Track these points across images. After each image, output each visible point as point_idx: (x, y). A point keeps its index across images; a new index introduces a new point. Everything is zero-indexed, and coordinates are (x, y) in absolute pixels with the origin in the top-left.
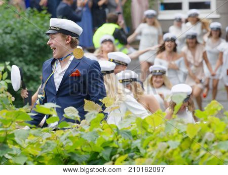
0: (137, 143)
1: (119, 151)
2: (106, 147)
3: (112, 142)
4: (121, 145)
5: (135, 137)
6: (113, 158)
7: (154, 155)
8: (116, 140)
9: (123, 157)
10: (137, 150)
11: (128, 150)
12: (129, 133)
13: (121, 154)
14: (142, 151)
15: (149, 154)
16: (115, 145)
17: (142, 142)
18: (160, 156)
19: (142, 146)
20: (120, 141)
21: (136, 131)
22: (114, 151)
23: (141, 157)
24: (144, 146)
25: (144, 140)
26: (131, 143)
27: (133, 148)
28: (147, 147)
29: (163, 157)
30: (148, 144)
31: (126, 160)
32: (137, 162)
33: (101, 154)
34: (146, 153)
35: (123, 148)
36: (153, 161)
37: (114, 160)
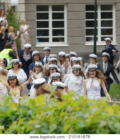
0: (30, 112)
1: (20, 116)
2: (13, 114)
3: (16, 112)
4: (21, 113)
5: (29, 109)
7: (40, 118)
8: (18, 110)
10: (30, 116)
11: (25, 116)
12: (26, 107)
13: (22, 118)
14: (33, 117)
15: (37, 118)
16: (18, 113)
17: (33, 112)
18: (43, 119)
19: (32, 114)
20: (20, 111)
21: (29, 106)
22: (18, 116)
23: (32, 119)
25: (33, 111)
26: (27, 112)
27: (27, 115)
28: (35, 115)
29: (45, 120)
30: (36, 112)
31: (24, 121)
32: (30, 122)
33: (10, 118)
34: (35, 118)
35: (23, 115)
36: (38, 121)
37: (18, 120)
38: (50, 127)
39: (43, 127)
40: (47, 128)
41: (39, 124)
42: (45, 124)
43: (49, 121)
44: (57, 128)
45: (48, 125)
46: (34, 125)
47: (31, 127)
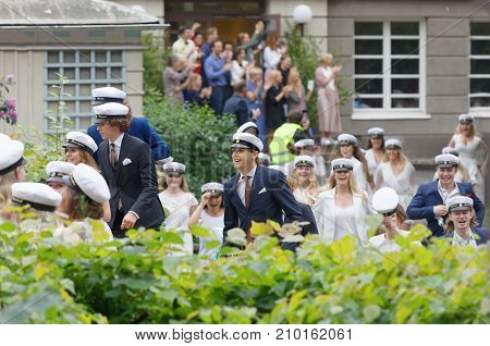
0: (319, 276)
1: (296, 285)
2: (279, 280)
3: (288, 274)
4: (299, 279)
5: (317, 268)
6: (288, 294)
7: (341, 290)
8: (292, 271)
9: (301, 294)
10: (319, 285)
11: (307, 284)
12: (309, 263)
13: (298, 289)
14: (326, 286)
15: (334, 290)
16: (291, 278)
17: (326, 275)
18: (349, 292)
19: (325, 280)
20: (298, 272)
21: (319, 261)
22: (290, 285)
23: (324, 293)
24: (329, 279)
25: (327, 272)
26: (312, 276)
27: (313, 281)
28: (332, 281)
29: (352, 295)
30: (333, 277)
31: (305, 297)
32: (319, 299)
33: (273, 290)
34: (331, 289)
35: (302, 282)
36: (338, 299)
37: (290, 297)
38: (365, 311)
39: (349, 310)
40: (358, 314)
41: (339, 304)
42: (352, 305)
43: (363, 297)
44: (382, 314)
45: (361, 307)
46: (327, 305)
47: (319, 310)
